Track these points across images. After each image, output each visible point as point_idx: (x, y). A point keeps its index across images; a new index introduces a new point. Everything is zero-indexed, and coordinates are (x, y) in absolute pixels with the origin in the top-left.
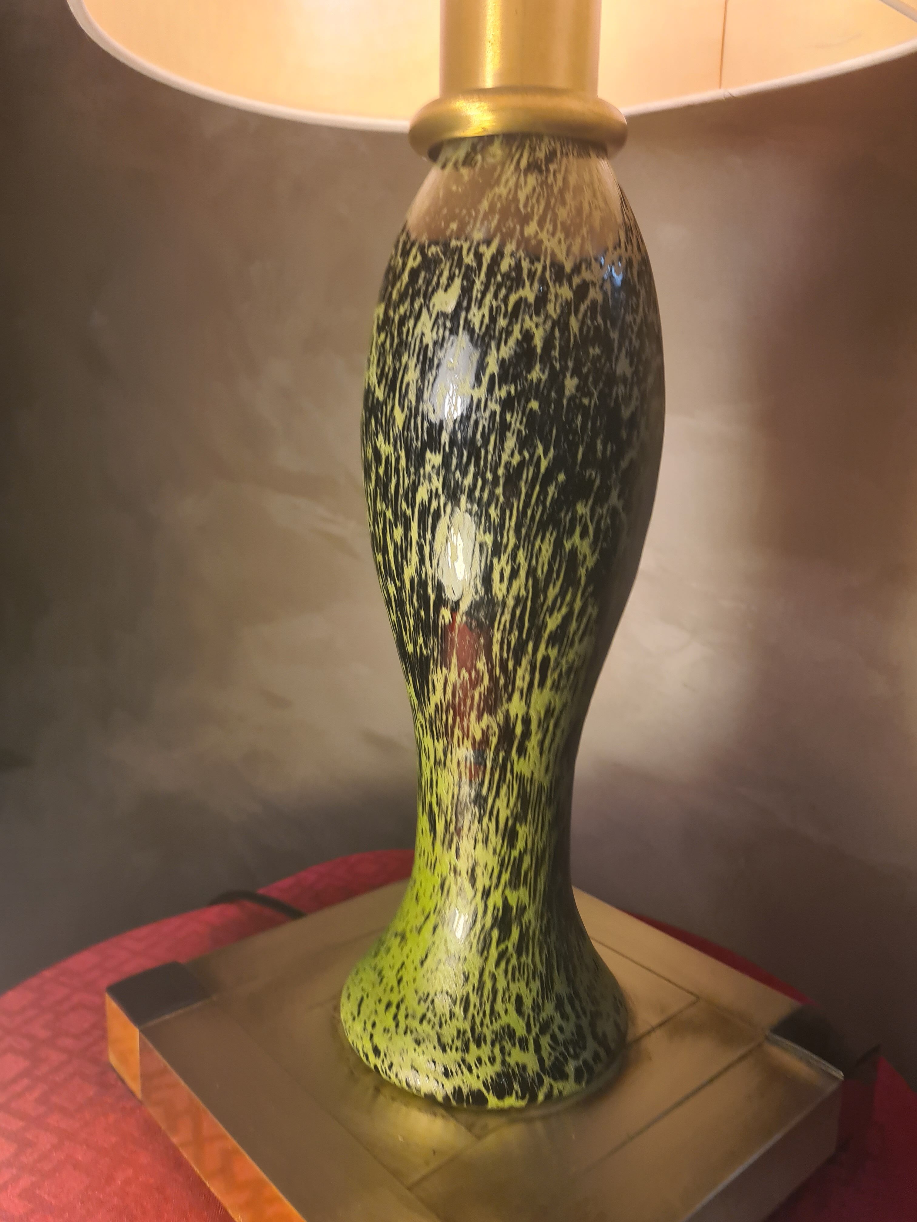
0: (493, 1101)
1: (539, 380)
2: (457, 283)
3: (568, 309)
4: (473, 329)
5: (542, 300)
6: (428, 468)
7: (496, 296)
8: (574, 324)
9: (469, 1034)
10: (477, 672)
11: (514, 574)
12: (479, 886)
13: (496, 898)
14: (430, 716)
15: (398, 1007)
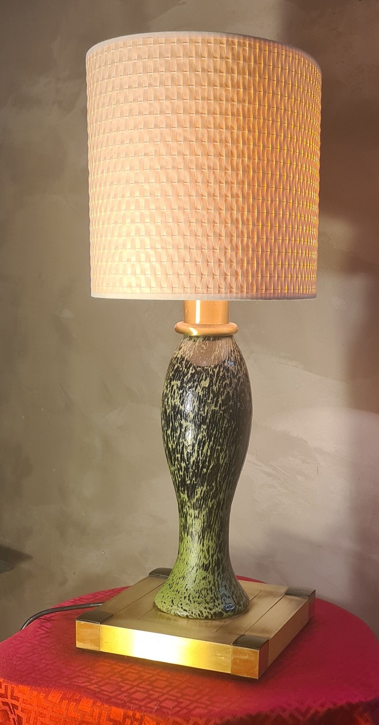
0: (225, 614)
1: (232, 404)
2: (208, 379)
3: (237, 385)
4: (214, 392)
5: (231, 383)
6: (202, 429)
7: (219, 383)
8: (238, 388)
9: (214, 598)
10: (212, 486)
11: (225, 456)
12: (210, 554)
13: (215, 557)
14: (194, 503)
15: (189, 596)
